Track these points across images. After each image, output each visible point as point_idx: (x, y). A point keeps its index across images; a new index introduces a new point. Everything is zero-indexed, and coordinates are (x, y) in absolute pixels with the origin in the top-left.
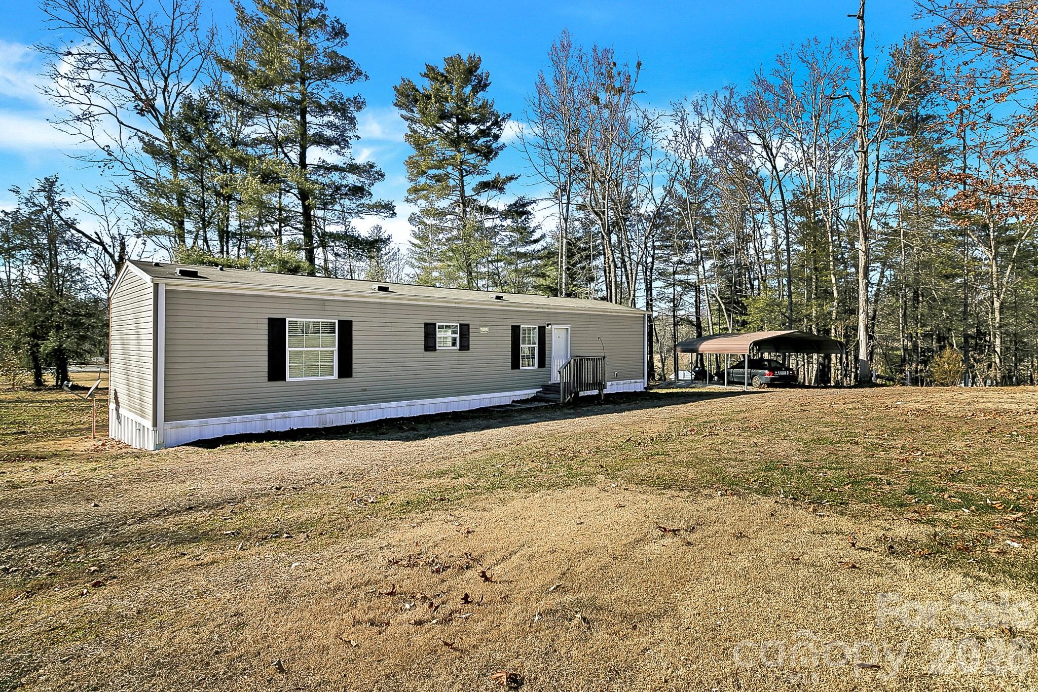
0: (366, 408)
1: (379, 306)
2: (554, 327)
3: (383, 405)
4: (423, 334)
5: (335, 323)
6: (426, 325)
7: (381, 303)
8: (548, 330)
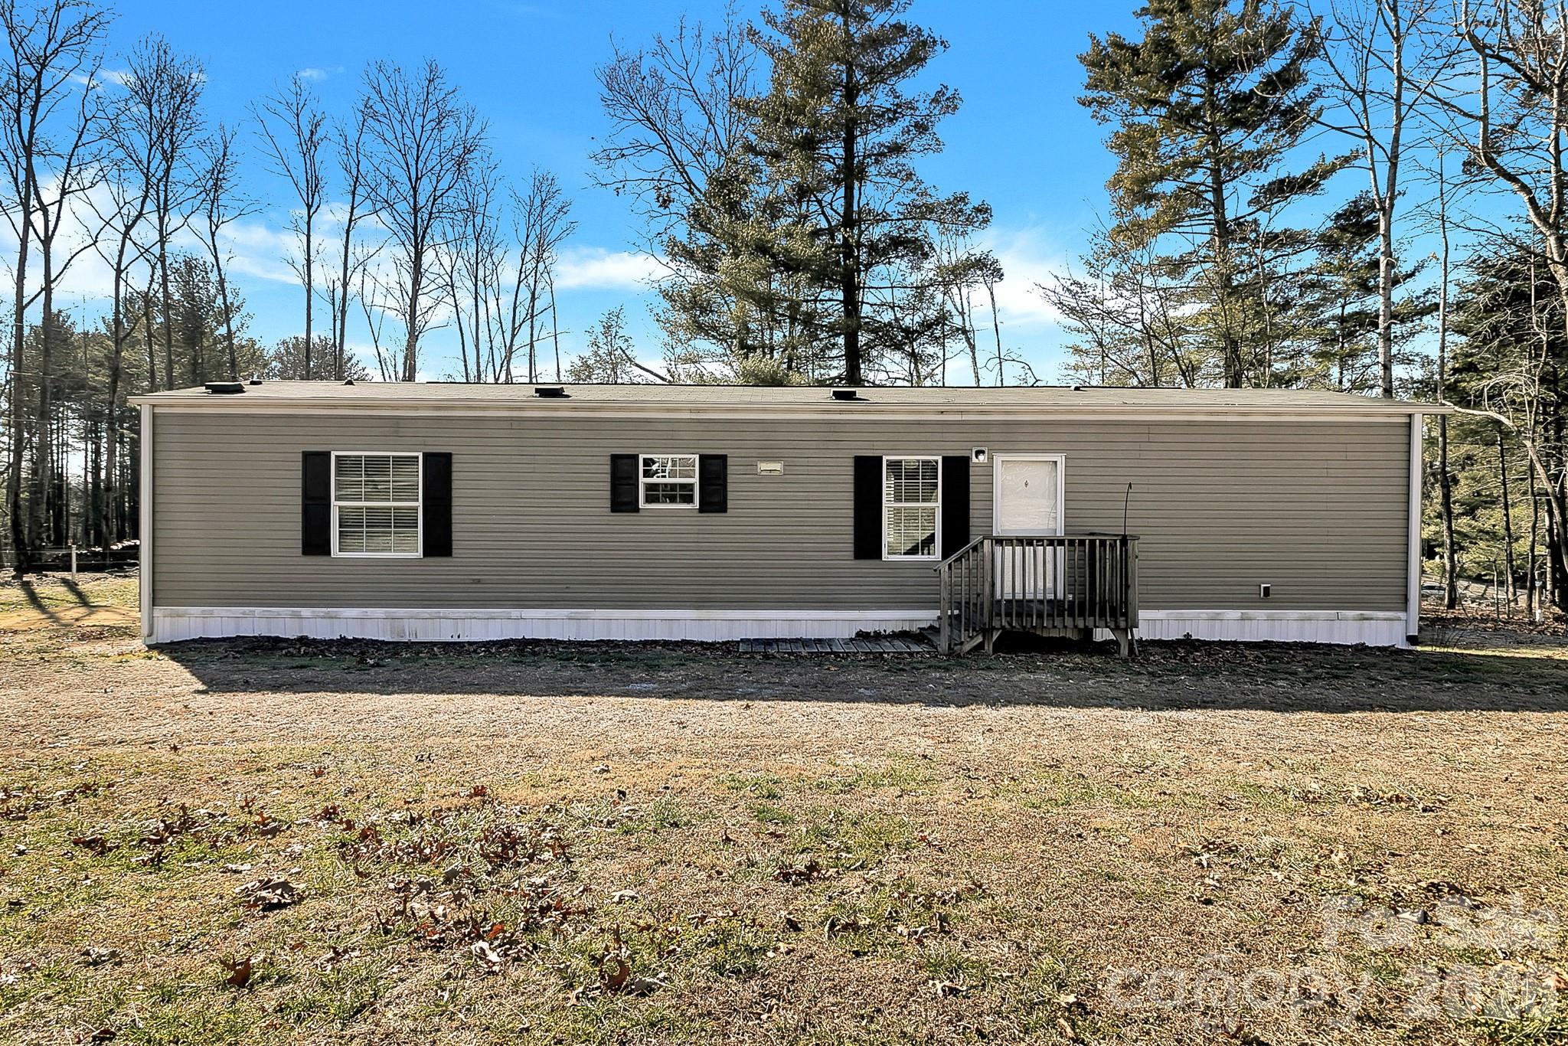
0: (480, 616)
1: (506, 425)
2: (998, 459)
3: (515, 613)
4: (608, 477)
5: (417, 457)
6: (615, 458)
7: (511, 419)
8: (979, 465)
